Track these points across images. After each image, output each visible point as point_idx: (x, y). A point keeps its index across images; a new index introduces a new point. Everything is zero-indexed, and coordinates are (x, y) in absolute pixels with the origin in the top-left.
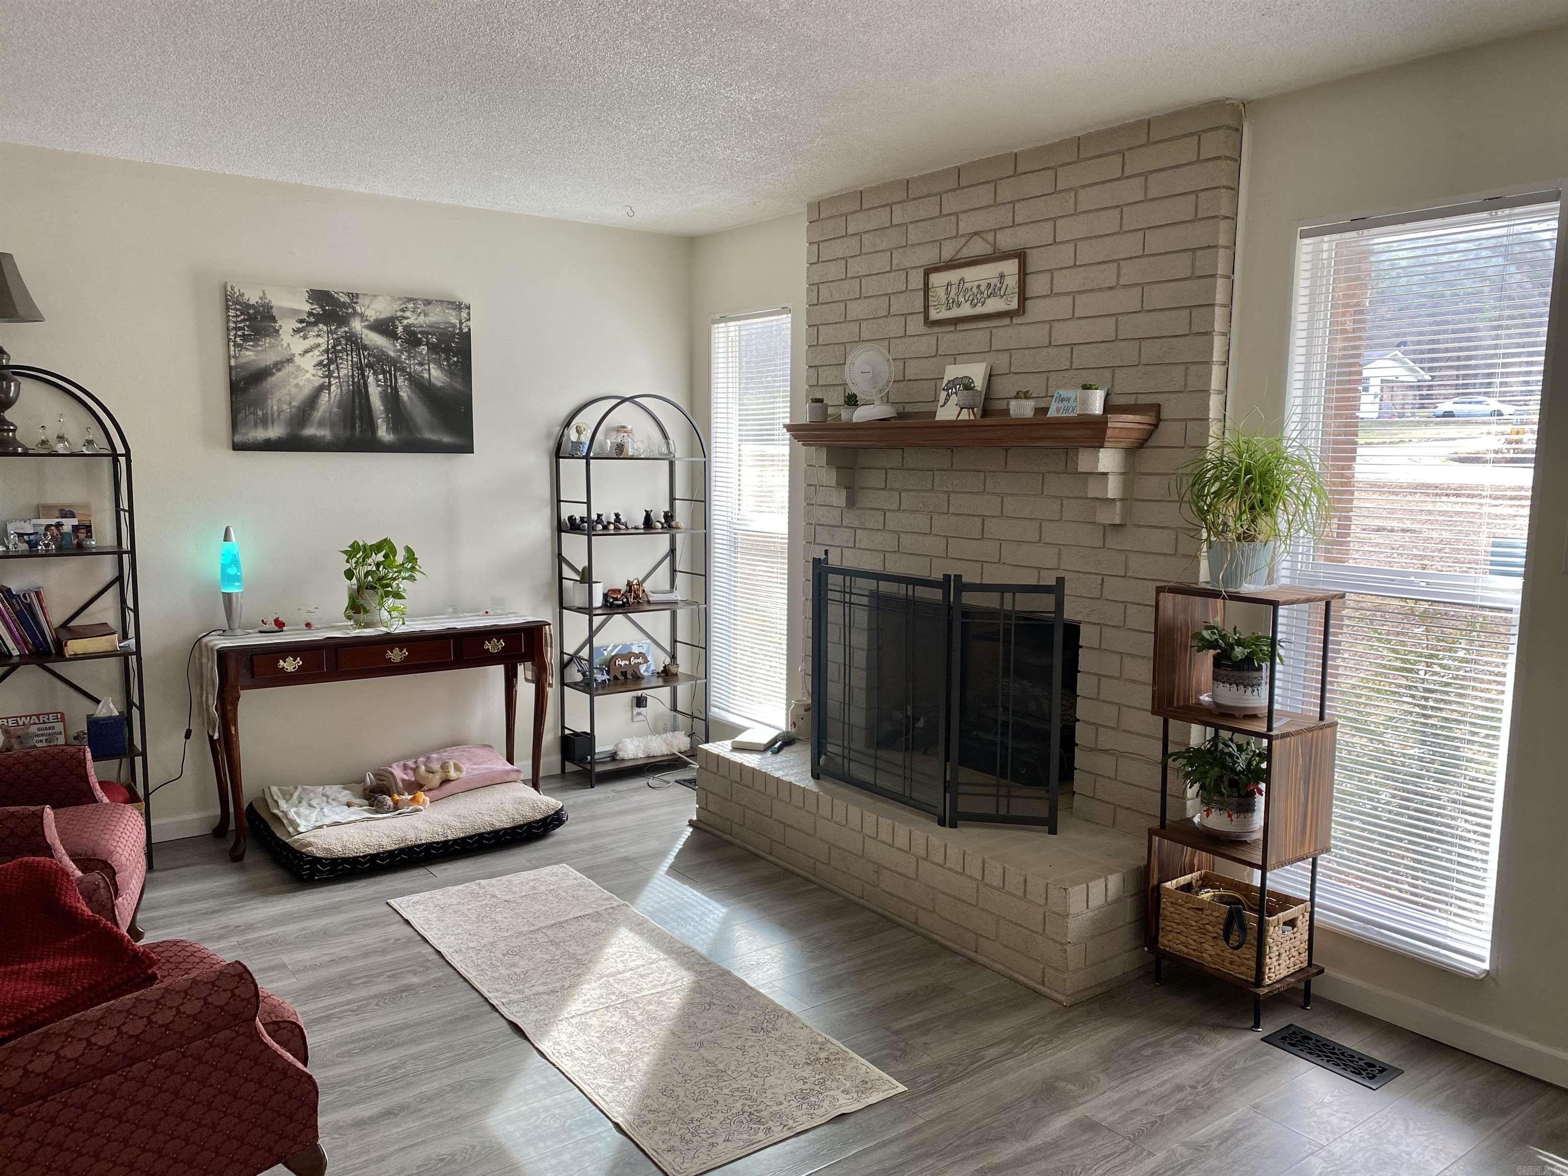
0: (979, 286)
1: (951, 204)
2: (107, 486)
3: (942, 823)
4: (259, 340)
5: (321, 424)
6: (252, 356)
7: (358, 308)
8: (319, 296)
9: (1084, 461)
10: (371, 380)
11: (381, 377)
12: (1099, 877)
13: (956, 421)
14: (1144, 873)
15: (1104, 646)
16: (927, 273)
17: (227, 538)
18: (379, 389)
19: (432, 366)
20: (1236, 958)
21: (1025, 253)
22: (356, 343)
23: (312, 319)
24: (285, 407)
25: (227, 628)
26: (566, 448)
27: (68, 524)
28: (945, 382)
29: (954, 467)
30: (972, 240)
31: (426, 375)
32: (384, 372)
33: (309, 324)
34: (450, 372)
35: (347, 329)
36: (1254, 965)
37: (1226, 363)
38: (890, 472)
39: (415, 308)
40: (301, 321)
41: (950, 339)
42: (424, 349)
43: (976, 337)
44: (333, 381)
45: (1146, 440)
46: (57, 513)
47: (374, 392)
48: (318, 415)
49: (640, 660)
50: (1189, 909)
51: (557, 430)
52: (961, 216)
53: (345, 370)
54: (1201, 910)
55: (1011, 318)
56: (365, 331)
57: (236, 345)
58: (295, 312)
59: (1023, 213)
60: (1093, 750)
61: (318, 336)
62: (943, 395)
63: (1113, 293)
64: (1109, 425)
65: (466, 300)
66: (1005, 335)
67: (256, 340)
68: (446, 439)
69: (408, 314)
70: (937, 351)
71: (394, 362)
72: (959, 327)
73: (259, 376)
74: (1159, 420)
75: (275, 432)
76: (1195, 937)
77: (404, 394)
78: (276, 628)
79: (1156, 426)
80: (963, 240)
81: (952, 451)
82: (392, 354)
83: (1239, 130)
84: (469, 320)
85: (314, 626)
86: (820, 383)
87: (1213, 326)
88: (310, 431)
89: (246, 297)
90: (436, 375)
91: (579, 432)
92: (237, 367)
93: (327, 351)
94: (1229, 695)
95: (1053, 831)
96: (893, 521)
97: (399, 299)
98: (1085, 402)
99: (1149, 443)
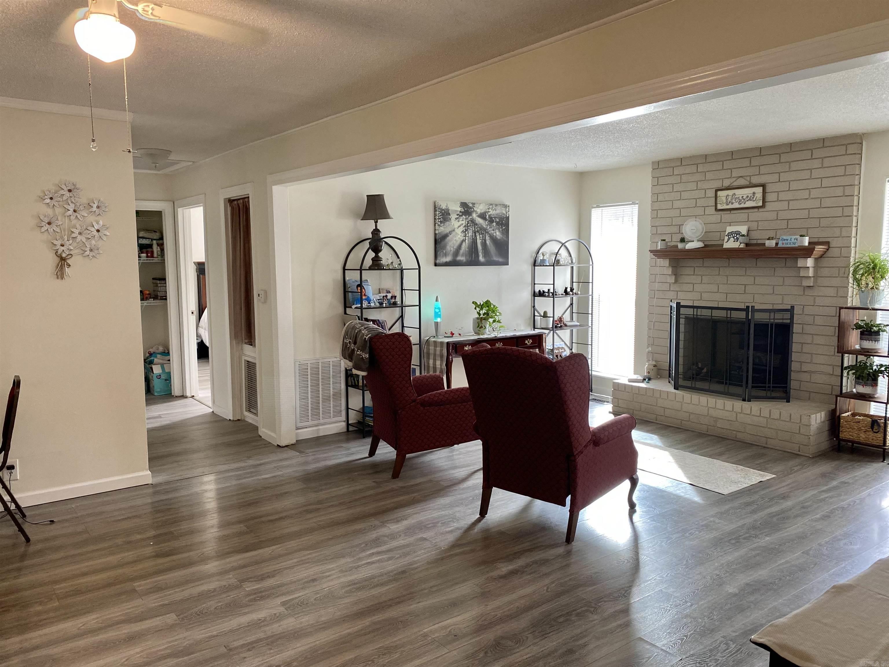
0: (742, 197)
1: (727, 165)
2: (398, 281)
3: (744, 400)
4: (445, 223)
5: (462, 255)
6: (442, 229)
7: (475, 209)
8: (464, 205)
9: (801, 263)
10: (478, 237)
11: (481, 236)
12: (818, 413)
13: (738, 248)
14: (834, 412)
15: (804, 332)
16: (716, 191)
17: (437, 300)
18: (481, 240)
19: (497, 230)
20: (874, 438)
21: (765, 185)
22: (473, 222)
23: (461, 214)
24: (452, 249)
25: (435, 336)
26: (538, 261)
27: (389, 296)
28: (727, 233)
29: (730, 266)
30: (738, 180)
31: (495, 234)
32: (482, 234)
33: (460, 216)
34: (503, 233)
35: (471, 217)
36: (882, 439)
37: (857, 226)
38: (696, 268)
39: (492, 208)
40: (458, 215)
41: (727, 217)
42: (494, 224)
43: (742, 216)
44: (467, 238)
45: (823, 255)
46: (385, 292)
47: (479, 241)
48: (461, 251)
49: (563, 350)
50: (853, 422)
51: (534, 255)
52: (733, 170)
53: (470, 233)
54: (859, 422)
55: (758, 209)
56: (477, 218)
57: (439, 225)
58: (457, 211)
59: (763, 170)
60: (799, 372)
61: (463, 220)
62: (726, 238)
63: (807, 201)
64: (815, 250)
65: (507, 203)
66: (755, 215)
67: (444, 223)
68: (501, 260)
69: (490, 210)
70: (721, 220)
71: (485, 230)
72: (732, 212)
73: (445, 236)
74: (829, 247)
75: (448, 259)
76: (856, 433)
77: (488, 242)
78: (451, 335)
79: (828, 249)
80: (734, 179)
81: (729, 260)
82: (485, 226)
83: (861, 143)
84: (509, 211)
85: (462, 335)
86: (658, 233)
87: (853, 213)
88: (459, 258)
89: (442, 206)
90: (498, 234)
91: (543, 255)
92: (439, 233)
93: (465, 226)
94: (867, 345)
95: (788, 401)
96: (698, 288)
97: (488, 204)
98: (802, 241)
99: (824, 256)
